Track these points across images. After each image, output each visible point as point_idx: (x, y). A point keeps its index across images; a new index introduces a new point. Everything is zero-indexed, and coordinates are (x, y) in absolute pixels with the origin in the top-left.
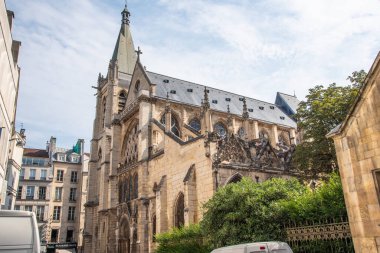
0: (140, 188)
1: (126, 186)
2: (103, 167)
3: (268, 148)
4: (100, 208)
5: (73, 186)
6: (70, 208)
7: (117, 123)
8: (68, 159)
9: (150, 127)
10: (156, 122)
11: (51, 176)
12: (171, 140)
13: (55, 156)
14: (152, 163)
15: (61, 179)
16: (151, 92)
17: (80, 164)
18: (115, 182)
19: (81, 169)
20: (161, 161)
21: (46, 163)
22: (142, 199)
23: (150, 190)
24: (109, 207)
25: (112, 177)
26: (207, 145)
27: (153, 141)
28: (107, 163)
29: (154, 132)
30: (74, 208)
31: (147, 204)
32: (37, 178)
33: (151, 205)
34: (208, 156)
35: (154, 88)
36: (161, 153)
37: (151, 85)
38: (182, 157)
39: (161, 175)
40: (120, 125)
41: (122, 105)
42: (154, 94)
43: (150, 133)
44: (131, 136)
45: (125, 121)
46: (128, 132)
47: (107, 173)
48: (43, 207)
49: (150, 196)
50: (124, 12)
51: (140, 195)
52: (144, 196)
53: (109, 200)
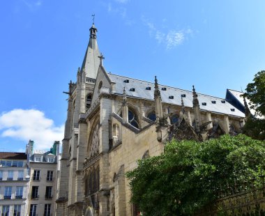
0: (101, 179)
1: (91, 180)
2: (72, 164)
3: (219, 131)
4: (69, 203)
5: (49, 184)
6: (46, 205)
7: (83, 121)
8: (44, 159)
9: (110, 121)
10: (115, 116)
11: (28, 177)
12: (127, 130)
13: (32, 158)
14: (112, 154)
15: (38, 179)
16: (111, 90)
17: (56, 163)
18: (82, 176)
19: (56, 168)
20: (119, 151)
21: (24, 165)
22: (102, 190)
23: (110, 180)
24: (76, 201)
25: (78, 172)
26: (158, 130)
27: (113, 133)
28: (75, 159)
29: (114, 125)
30: (50, 205)
31: (107, 195)
32: (14, 179)
33: (112, 196)
34: (160, 140)
35: (114, 86)
36: (120, 143)
37: (111, 83)
38: (138, 145)
39: (120, 165)
40: (86, 123)
41: (88, 106)
42: (114, 92)
43: (111, 126)
44: (95, 132)
45: (90, 119)
46: (93, 129)
47: (74, 169)
48: (20, 206)
49: (110, 186)
50: (92, 28)
51: (101, 187)
52: (105, 187)
53: (76, 194)
